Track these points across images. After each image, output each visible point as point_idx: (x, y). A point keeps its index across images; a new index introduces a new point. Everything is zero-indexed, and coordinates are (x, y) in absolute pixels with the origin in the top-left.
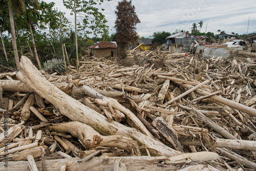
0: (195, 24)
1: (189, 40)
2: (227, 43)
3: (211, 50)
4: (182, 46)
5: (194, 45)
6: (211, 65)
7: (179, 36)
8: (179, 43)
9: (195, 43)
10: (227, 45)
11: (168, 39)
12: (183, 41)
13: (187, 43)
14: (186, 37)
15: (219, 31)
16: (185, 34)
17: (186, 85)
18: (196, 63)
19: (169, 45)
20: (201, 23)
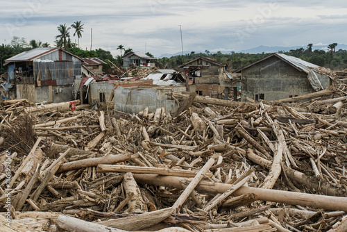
0: (63, 28)
1: (68, 69)
2: (151, 77)
3: (130, 94)
4: (54, 84)
5: (83, 82)
6: (151, 128)
7: (41, 56)
8: (45, 77)
9: (85, 76)
10: (152, 81)
11: (12, 63)
12: (53, 71)
13: (64, 75)
14: (61, 61)
15: (121, 47)
16: (57, 53)
17: (168, 179)
18: (117, 127)
19: (15, 82)
20: (78, 27)
